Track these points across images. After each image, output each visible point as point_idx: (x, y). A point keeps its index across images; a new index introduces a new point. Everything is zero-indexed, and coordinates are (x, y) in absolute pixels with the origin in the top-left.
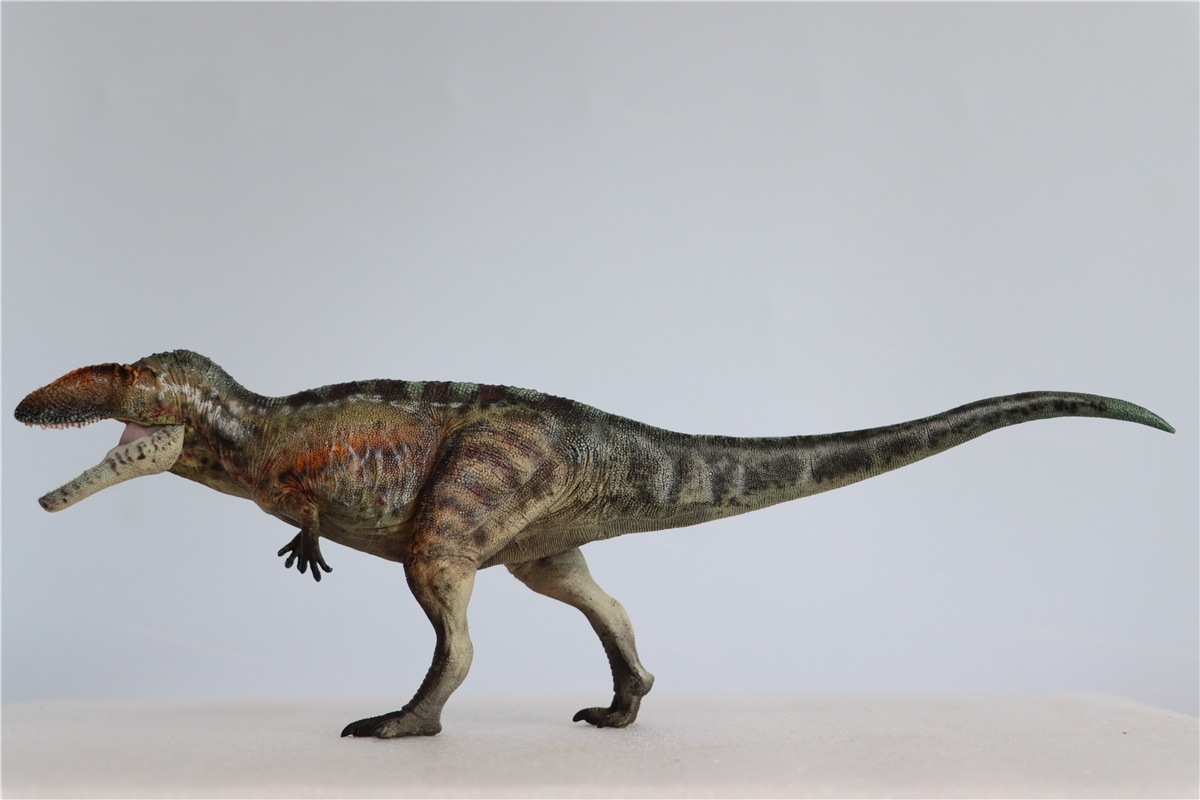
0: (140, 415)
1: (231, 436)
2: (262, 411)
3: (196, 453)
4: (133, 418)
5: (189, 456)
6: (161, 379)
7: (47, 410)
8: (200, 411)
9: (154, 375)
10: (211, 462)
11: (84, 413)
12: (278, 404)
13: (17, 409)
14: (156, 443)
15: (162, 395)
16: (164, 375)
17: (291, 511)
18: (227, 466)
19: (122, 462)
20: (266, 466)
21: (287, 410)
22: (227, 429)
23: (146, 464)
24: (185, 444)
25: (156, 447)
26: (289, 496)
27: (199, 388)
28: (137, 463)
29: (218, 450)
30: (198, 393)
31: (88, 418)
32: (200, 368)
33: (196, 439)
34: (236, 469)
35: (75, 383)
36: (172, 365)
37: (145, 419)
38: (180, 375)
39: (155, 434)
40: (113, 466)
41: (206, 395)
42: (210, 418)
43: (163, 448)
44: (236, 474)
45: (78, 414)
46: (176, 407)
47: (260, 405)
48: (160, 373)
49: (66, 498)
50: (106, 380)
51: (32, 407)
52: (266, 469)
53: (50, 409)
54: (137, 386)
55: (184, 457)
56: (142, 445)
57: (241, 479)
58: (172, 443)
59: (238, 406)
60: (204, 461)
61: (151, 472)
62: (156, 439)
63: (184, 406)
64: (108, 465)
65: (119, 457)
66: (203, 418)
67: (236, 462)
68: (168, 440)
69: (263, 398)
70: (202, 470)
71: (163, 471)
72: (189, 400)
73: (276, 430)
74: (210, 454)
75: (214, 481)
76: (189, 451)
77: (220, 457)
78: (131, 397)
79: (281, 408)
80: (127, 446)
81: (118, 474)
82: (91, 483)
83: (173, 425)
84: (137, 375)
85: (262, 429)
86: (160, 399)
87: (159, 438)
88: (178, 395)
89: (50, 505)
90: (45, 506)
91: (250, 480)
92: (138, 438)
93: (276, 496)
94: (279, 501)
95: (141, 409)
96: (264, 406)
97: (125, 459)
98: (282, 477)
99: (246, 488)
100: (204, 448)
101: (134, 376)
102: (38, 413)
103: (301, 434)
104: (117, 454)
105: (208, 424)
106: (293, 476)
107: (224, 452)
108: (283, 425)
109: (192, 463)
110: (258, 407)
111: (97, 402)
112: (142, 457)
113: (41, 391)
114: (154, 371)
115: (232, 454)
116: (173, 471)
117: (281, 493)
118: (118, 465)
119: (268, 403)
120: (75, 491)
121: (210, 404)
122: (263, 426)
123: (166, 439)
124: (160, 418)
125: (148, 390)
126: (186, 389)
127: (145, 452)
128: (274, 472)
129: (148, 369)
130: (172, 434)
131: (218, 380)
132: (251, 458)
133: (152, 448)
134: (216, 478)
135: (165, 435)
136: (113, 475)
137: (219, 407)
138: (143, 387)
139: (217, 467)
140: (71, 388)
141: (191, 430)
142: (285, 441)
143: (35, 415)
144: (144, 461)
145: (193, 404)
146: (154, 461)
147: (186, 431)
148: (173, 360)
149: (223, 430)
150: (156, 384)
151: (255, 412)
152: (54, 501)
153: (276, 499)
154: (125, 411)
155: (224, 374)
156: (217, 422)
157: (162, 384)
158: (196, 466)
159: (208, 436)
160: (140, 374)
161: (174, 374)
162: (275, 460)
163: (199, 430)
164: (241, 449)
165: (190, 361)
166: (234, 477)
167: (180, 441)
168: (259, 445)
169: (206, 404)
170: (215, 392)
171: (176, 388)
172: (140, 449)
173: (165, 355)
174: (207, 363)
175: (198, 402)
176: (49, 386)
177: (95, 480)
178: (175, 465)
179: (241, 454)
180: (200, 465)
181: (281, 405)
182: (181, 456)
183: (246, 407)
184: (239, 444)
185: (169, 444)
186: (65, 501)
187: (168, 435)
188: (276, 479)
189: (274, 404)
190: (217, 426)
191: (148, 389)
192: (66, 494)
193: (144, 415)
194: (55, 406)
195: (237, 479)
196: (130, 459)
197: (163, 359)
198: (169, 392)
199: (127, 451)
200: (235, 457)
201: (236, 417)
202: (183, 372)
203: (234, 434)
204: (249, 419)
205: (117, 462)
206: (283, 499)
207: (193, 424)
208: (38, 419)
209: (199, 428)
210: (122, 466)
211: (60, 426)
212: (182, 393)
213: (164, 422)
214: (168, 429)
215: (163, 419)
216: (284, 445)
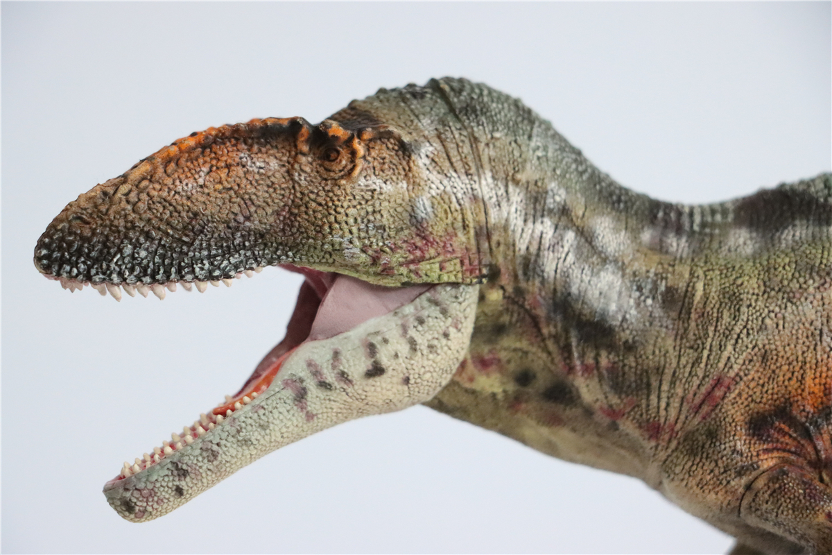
0: (375, 261)
1: (604, 316)
2: (677, 245)
3: (503, 355)
4: (355, 267)
5: (483, 364)
6: (421, 161)
7: (128, 250)
8: (522, 246)
9: (405, 150)
10: (542, 382)
11: (227, 252)
12: (713, 225)
13: (41, 245)
14: (412, 333)
15: (424, 205)
16: (426, 149)
17: (787, 517)
18: (589, 390)
19: (324, 385)
20: (709, 394)
21: (742, 241)
22: (593, 295)
23: (385, 386)
24: (477, 331)
25: (413, 344)
26: (777, 475)
27: (517, 183)
28: (361, 385)
29: (566, 350)
30: (517, 196)
31: (236, 267)
32: (513, 130)
33: (505, 319)
34: (614, 400)
35: (193, 173)
36: (443, 122)
37: (387, 271)
38: (466, 149)
39: (409, 309)
40: (301, 396)
41: (536, 203)
42: (549, 265)
43: (431, 347)
44: (613, 413)
45: (209, 257)
46: (461, 237)
47: (667, 224)
48: (418, 145)
49: (183, 484)
50: (274, 164)
51: (84, 239)
52: (711, 399)
53: (137, 245)
54: (362, 182)
55: (471, 367)
56: (376, 340)
57: (628, 426)
58: (452, 331)
59: (616, 230)
60: (524, 378)
61: (389, 407)
62: (412, 322)
63: (484, 233)
64: (289, 393)
65: (316, 373)
66: (530, 265)
67: (616, 380)
68: (443, 324)
69: (668, 207)
70: (515, 401)
71: (413, 404)
72: (494, 217)
73: (732, 299)
74: (538, 360)
75: (545, 431)
76: (485, 350)
77: (571, 369)
78: (351, 212)
79: (724, 234)
80: (334, 342)
81: (310, 416)
82: (247, 442)
83: (455, 285)
84: (360, 149)
85: (689, 293)
86: (421, 214)
87: (421, 321)
88: (467, 203)
89: (140, 505)
90: (126, 508)
91: (654, 430)
92: (363, 319)
93: (740, 474)
94: (748, 487)
95: (377, 243)
96: (679, 230)
97: (330, 377)
98: (758, 426)
99: (635, 450)
100: (524, 344)
101: (353, 153)
102: (105, 256)
103: (809, 310)
104: (310, 364)
105: (543, 281)
106: (792, 421)
107: (582, 356)
108: (751, 284)
109: (491, 384)
110: (664, 234)
111: (254, 225)
112: (376, 371)
113: (106, 194)
114: (406, 139)
115: (604, 361)
116: (439, 405)
117: (753, 467)
118: (313, 391)
119: (686, 221)
120: (206, 465)
121: (546, 227)
122: (690, 287)
123: (437, 324)
124: (424, 266)
125: (392, 189)
126: (486, 186)
127: (384, 358)
128: (735, 411)
129: (390, 135)
130: (454, 308)
131: (558, 162)
132: (660, 371)
133: (404, 349)
134: (554, 421)
135: (434, 311)
136: (299, 418)
137: (570, 236)
138: (376, 183)
139: (560, 394)
140: (188, 186)
141: (495, 296)
142: (762, 328)
143: (96, 260)
144: (379, 381)
145: (506, 228)
146: (407, 381)
147: (482, 298)
148: (442, 108)
149: (582, 298)
150: (408, 173)
151: (659, 248)
152: (152, 493)
153: (739, 484)
154: (337, 250)
155: (565, 146)
156: (566, 275)
157: (425, 174)
158: (498, 390)
159: (541, 312)
160: (369, 149)
161: (451, 146)
162: (737, 379)
163: (516, 298)
164: (630, 348)
165: (485, 111)
166: (606, 421)
167: (468, 327)
168: (681, 336)
169: (539, 227)
170: (558, 195)
171: (459, 185)
172: (372, 349)
173: (413, 92)
174: (525, 116)
175: (517, 222)
176: (124, 178)
177: (255, 435)
178: (447, 387)
179: (631, 361)
180: (511, 387)
181: (724, 227)
182: (463, 365)
183: (635, 234)
184: (626, 335)
185: (446, 335)
186: (179, 491)
187: (444, 312)
188: (742, 431)
189: (703, 225)
190: (567, 285)
191: (388, 188)
192: (183, 473)
193: (384, 259)
194: (148, 236)
195: (614, 426)
196: (343, 376)
197: (415, 104)
198: (443, 197)
199: (336, 354)
200: (612, 369)
201: (616, 261)
202: (474, 140)
203: (613, 307)
204: (647, 266)
205: (311, 384)
206: (760, 483)
207: (505, 280)
208: (107, 274)
209: (519, 292)
210: (322, 394)
211: (162, 289)
212: (475, 198)
213: (434, 277)
214: (444, 294)
215: (430, 270)
216: (761, 339)
